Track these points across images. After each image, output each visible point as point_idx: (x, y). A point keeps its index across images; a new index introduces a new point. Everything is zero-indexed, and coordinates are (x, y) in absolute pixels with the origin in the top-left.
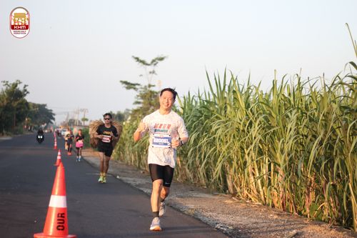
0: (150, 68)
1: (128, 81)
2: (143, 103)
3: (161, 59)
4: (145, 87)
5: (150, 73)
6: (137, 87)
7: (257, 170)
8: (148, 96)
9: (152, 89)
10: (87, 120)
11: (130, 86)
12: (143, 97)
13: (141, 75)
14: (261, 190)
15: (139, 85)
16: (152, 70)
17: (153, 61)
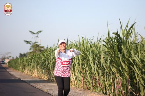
0: (36, 35)
1: (27, 41)
2: (33, 49)
3: (40, 32)
4: (34, 43)
5: (36, 37)
6: (31, 43)
7: (73, 74)
8: (35, 47)
9: (37, 43)
10: (11, 57)
11: (28, 42)
12: (33, 46)
13: (32, 38)
14: (75, 81)
15: (31, 42)
16: (37, 36)
17: (37, 33)
